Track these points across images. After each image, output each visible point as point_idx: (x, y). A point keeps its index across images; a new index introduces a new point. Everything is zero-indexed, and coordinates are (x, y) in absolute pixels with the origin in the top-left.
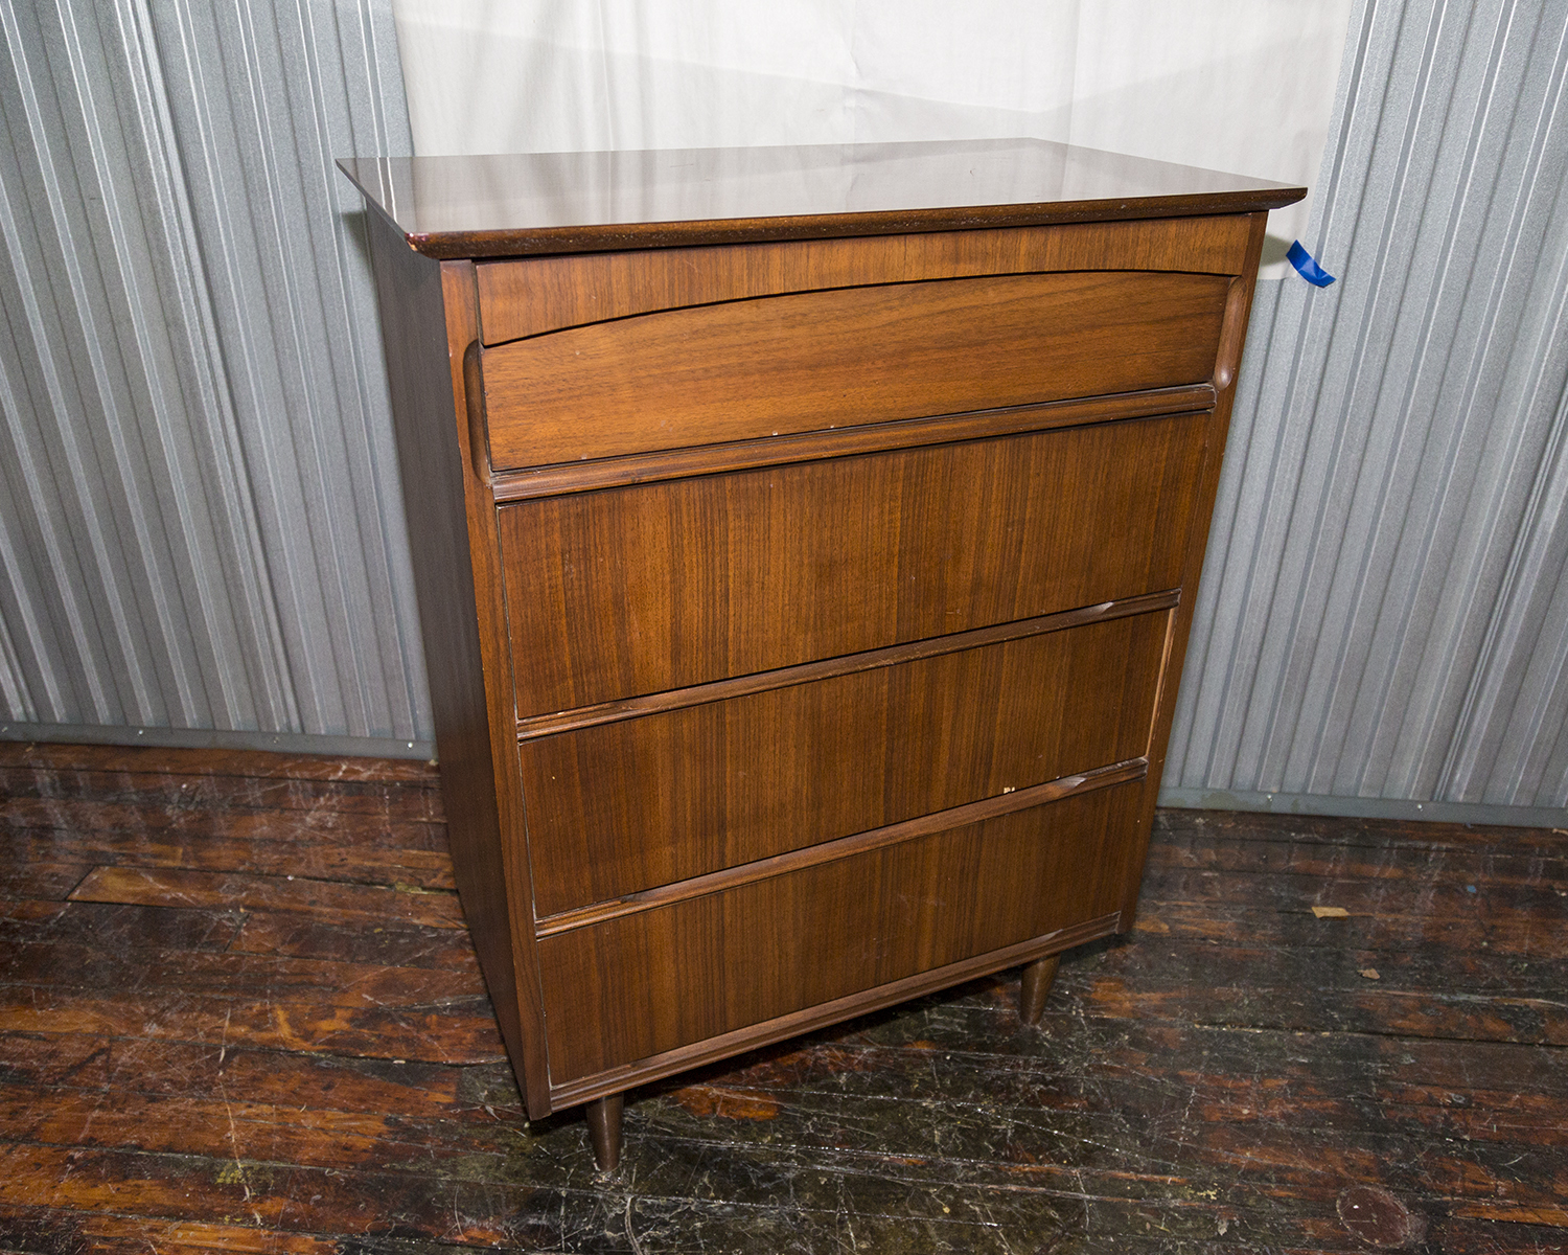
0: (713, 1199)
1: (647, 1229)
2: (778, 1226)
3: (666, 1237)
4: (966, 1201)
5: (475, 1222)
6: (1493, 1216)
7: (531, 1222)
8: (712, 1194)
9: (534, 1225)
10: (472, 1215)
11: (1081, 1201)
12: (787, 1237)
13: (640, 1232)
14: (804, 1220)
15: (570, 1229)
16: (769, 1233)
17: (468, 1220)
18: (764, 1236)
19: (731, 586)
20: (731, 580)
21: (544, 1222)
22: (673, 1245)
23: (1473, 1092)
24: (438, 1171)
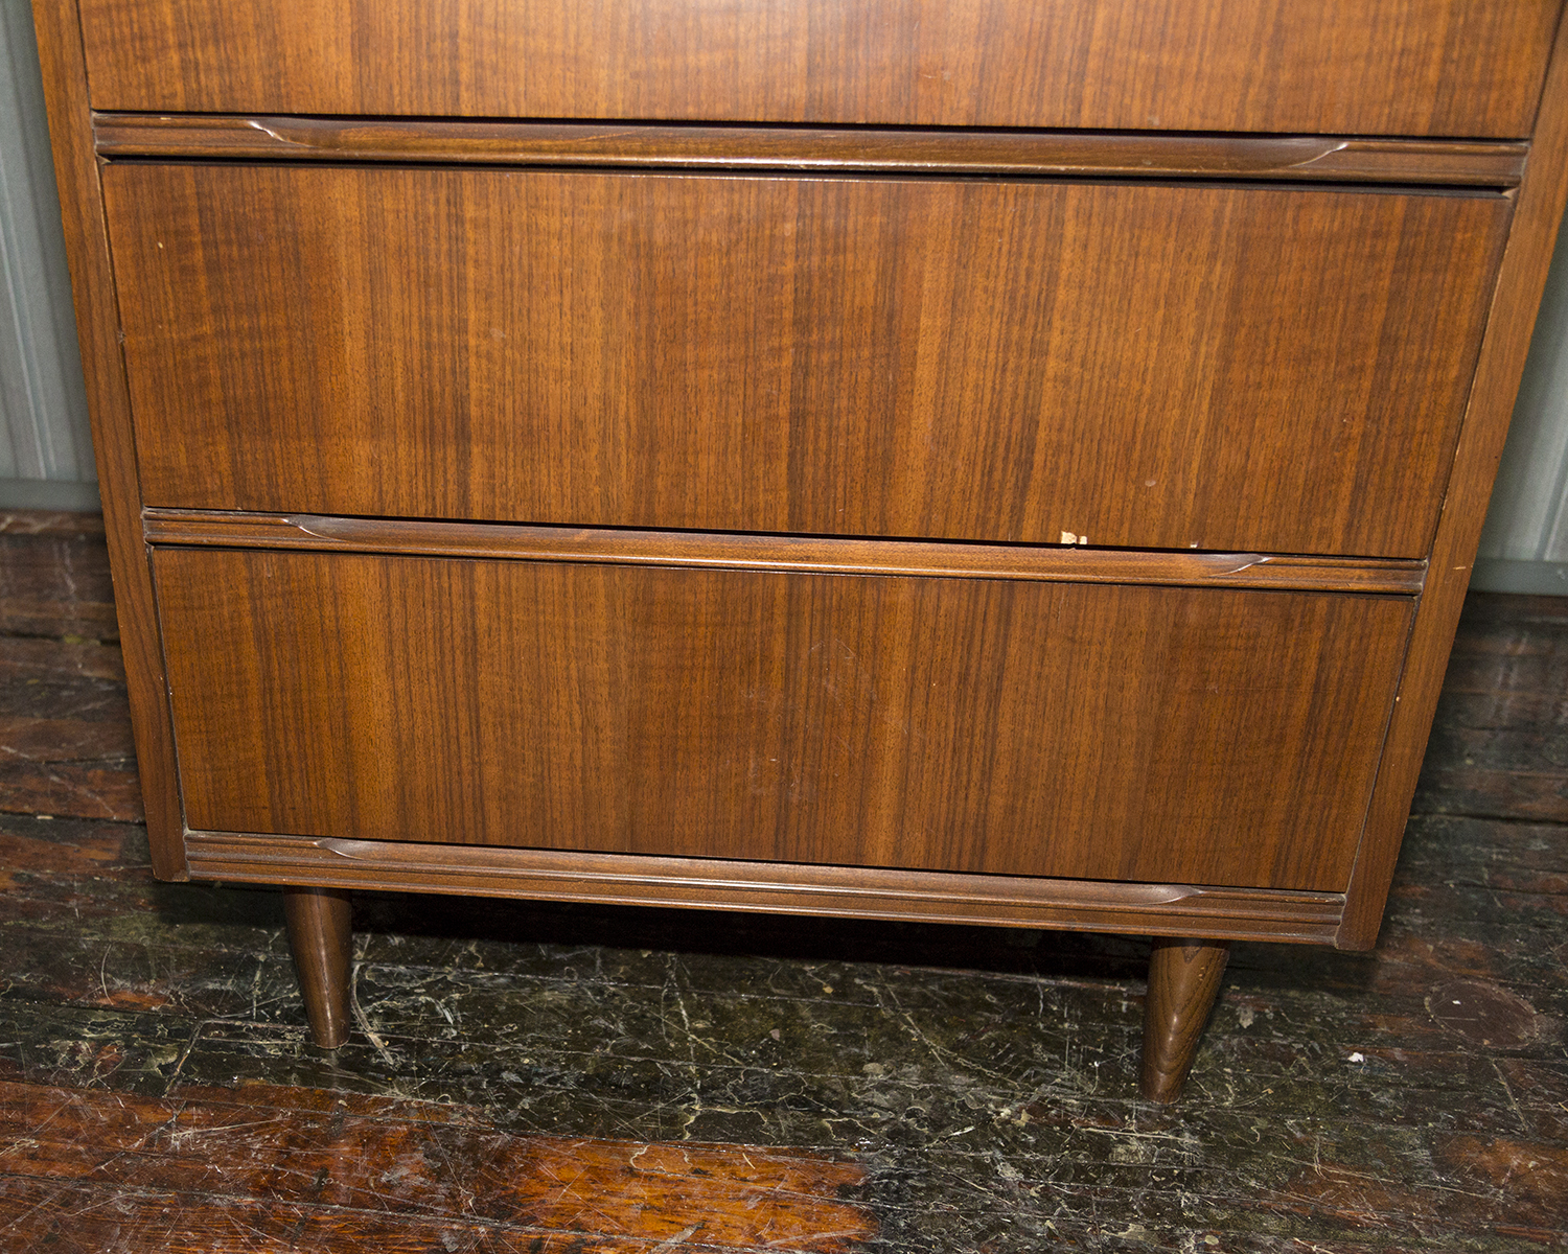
0: (480, 969)
1: (380, 998)
2: (575, 1001)
3: (406, 1008)
4: (857, 981)
5: (128, 984)
7: (211, 986)
8: (480, 964)
9: (215, 991)
10: (126, 978)
11: (1034, 986)
12: (586, 1013)
13: (369, 1002)
14: (615, 994)
15: (266, 996)
16: (560, 1007)
17: (119, 982)
18: (551, 1010)
21: (229, 986)
22: (416, 1018)
24: (84, 930)
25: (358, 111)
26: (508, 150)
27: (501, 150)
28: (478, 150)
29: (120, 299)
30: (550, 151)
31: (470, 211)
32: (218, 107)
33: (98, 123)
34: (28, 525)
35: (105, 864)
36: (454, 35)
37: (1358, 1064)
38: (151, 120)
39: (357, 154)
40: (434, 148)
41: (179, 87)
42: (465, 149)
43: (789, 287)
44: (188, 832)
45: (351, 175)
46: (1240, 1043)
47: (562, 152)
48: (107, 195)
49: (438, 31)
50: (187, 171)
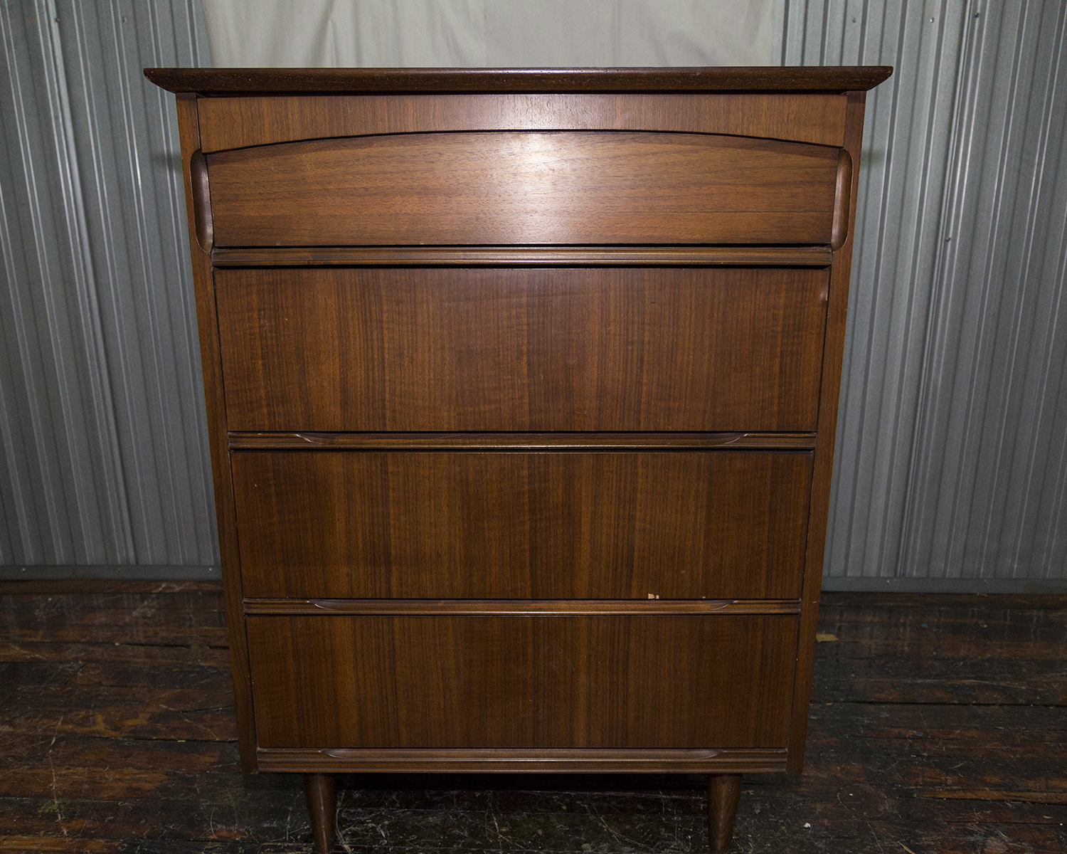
0: (398, 808)
1: (349, 826)
2: (444, 822)
3: (362, 831)
4: (578, 802)
5: (224, 827)
6: (945, 796)
7: (265, 825)
8: (398, 805)
9: (267, 827)
10: (223, 824)
11: (660, 799)
12: (449, 828)
13: (344, 828)
14: (463, 817)
15: (293, 829)
16: (437, 825)
17: (220, 826)
18: (433, 827)
19: (387, 356)
20: (386, 351)
21: (275, 827)
22: (367, 835)
23: (929, 730)
24: (201, 800)
25: (343, 430)
26: (406, 444)
27: (403, 444)
28: (394, 444)
29: (237, 508)
30: (424, 444)
31: (390, 469)
32: (283, 429)
33: (230, 437)
34: (173, 588)
35: (212, 764)
36: (383, 400)
37: (809, 828)
38: (254, 435)
39: (342, 446)
40: (375, 443)
41: (266, 421)
42: (388, 444)
43: (526, 496)
44: (259, 749)
45: (339, 455)
46: (755, 821)
47: (429, 444)
48: (233, 466)
49: (377, 398)
50: (269, 455)
